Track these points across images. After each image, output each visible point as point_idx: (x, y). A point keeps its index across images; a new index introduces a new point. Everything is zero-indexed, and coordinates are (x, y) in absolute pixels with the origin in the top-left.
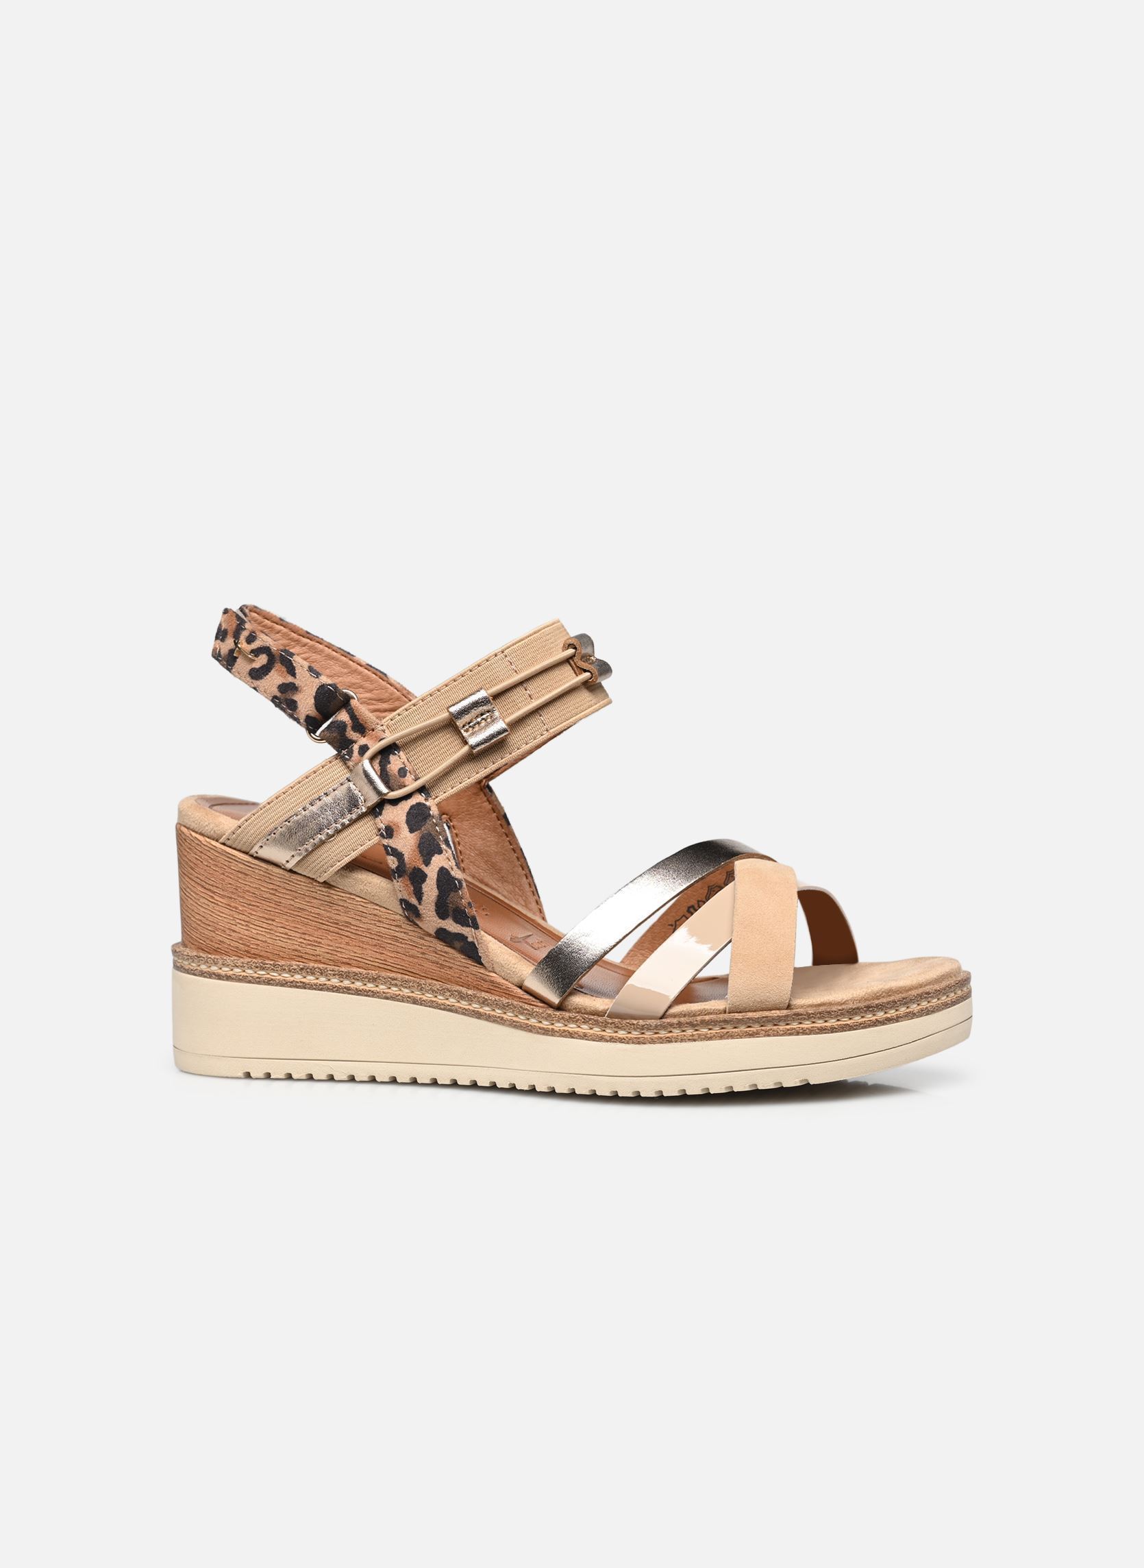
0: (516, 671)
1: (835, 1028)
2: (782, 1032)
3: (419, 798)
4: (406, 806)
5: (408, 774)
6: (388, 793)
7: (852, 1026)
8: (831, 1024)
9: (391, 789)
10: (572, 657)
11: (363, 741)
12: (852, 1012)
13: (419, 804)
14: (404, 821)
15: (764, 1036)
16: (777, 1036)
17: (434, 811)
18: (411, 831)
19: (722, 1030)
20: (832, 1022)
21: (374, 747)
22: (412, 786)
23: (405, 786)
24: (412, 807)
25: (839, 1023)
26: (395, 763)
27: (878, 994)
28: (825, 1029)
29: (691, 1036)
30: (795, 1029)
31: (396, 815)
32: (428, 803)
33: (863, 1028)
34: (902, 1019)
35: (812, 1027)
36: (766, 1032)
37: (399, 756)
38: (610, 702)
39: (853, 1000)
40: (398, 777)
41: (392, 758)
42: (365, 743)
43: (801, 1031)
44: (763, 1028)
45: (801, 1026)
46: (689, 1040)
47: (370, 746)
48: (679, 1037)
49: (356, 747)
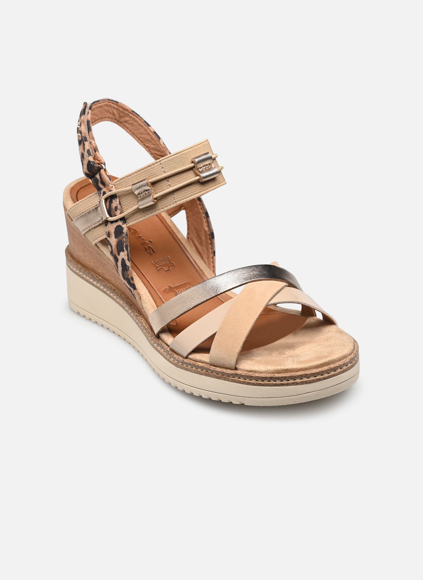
0: (165, 172)
1: (255, 384)
2: (230, 380)
3: (120, 223)
4: (115, 225)
5: (118, 210)
6: (109, 217)
7: (263, 384)
8: (253, 382)
9: (111, 216)
10: (194, 167)
11: (104, 189)
12: (263, 379)
13: (120, 226)
14: (114, 232)
15: (223, 380)
16: (229, 381)
17: (125, 230)
18: (116, 238)
19: (207, 372)
20: (253, 381)
21: (108, 194)
22: (119, 216)
23: (116, 216)
24: (117, 226)
25: (257, 382)
26: (115, 203)
27: (280, 371)
28: (250, 383)
29: (194, 371)
30: (236, 380)
31: (112, 228)
32: (123, 226)
33: (269, 386)
34: (290, 385)
35: (244, 381)
36: (224, 378)
37: (116, 201)
38: (226, 183)
39: (266, 372)
40: (114, 210)
41: (114, 201)
42: (105, 191)
43: (239, 382)
44: (223, 376)
45: (239, 379)
46: (194, 372)
47: (106, 193)
48: (190, 370)
49: (102, 192)
